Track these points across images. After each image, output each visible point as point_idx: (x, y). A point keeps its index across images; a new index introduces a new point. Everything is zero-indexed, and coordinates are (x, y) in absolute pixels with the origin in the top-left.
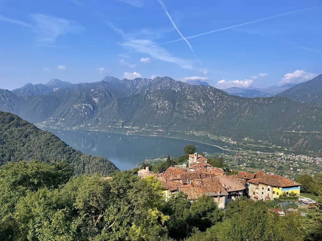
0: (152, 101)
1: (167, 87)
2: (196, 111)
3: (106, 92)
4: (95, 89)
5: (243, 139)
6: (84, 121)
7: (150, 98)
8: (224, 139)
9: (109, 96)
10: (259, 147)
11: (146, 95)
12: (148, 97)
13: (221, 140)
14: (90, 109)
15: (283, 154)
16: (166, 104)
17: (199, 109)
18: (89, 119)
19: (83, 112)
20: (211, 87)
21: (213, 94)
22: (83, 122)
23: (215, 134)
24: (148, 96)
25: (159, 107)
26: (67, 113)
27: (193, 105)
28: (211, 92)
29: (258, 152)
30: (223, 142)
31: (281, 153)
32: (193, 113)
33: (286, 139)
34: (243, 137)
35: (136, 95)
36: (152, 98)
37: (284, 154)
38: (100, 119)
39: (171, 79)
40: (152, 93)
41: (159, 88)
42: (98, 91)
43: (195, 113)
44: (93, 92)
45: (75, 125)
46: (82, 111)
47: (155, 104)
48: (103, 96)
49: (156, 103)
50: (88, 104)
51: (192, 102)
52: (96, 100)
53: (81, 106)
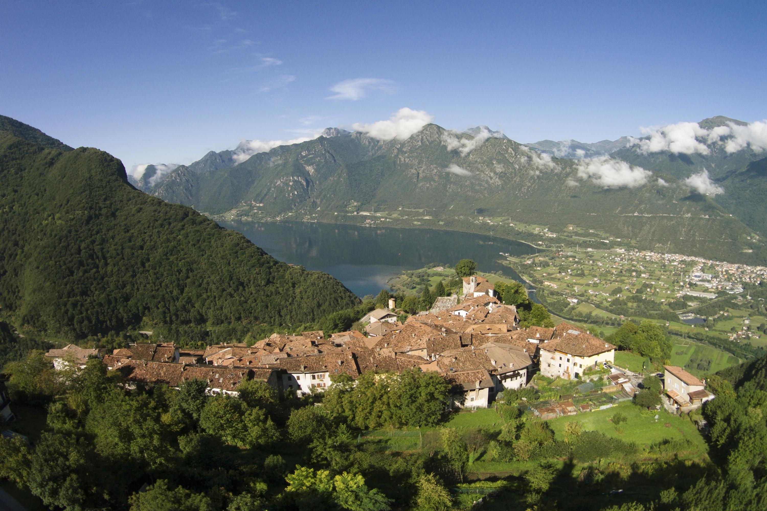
0: (408, 166)
1: (432, 142)
2: (487, 182)
3: (327, 155)
4: (309, 151)
5: (565, 229)
6: (293, 206)
7: (404, 160)
8: (536, 230)
9: (333, 161)
10: (590, 241)
11: (397, 156)
12: (400, 159)
13: (532, 231)
14: (302, 185)
15: (623, 250)
16: (433, 170)
17: (491, 178)
18: (301, 201)
19: (291, 191)
20: (509, 141)
21: (513, 152)
22: (292, 209)
23: (521, 221)
24: (400, 157)
25: (421, 175)
26: (266, 195)
27: (482, 171)
28: (510, 149)
29: (590, 250)
30: (536, 235)
31: (621, 249)
32: (481, 185)
33: (628, 227)
34: (566, 225)
35: (378, 157)
36: (407, 160)
37: (625, 250)
38: (318, 201)
39: (439, 127)
40: (406, 153)
41: (420, 143)
42: (312, 154)
43: (486, 185)
44: (304, 157)
45: (280, 214)
46: (289, 189)
47: (414, 171)
48: (322, 162)
49: (416, 169)
50: (298, 177)
51: (479, 166)
52: (310, 169)
53: (286, 180)
